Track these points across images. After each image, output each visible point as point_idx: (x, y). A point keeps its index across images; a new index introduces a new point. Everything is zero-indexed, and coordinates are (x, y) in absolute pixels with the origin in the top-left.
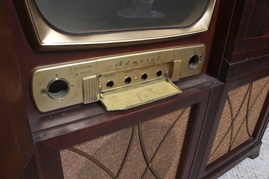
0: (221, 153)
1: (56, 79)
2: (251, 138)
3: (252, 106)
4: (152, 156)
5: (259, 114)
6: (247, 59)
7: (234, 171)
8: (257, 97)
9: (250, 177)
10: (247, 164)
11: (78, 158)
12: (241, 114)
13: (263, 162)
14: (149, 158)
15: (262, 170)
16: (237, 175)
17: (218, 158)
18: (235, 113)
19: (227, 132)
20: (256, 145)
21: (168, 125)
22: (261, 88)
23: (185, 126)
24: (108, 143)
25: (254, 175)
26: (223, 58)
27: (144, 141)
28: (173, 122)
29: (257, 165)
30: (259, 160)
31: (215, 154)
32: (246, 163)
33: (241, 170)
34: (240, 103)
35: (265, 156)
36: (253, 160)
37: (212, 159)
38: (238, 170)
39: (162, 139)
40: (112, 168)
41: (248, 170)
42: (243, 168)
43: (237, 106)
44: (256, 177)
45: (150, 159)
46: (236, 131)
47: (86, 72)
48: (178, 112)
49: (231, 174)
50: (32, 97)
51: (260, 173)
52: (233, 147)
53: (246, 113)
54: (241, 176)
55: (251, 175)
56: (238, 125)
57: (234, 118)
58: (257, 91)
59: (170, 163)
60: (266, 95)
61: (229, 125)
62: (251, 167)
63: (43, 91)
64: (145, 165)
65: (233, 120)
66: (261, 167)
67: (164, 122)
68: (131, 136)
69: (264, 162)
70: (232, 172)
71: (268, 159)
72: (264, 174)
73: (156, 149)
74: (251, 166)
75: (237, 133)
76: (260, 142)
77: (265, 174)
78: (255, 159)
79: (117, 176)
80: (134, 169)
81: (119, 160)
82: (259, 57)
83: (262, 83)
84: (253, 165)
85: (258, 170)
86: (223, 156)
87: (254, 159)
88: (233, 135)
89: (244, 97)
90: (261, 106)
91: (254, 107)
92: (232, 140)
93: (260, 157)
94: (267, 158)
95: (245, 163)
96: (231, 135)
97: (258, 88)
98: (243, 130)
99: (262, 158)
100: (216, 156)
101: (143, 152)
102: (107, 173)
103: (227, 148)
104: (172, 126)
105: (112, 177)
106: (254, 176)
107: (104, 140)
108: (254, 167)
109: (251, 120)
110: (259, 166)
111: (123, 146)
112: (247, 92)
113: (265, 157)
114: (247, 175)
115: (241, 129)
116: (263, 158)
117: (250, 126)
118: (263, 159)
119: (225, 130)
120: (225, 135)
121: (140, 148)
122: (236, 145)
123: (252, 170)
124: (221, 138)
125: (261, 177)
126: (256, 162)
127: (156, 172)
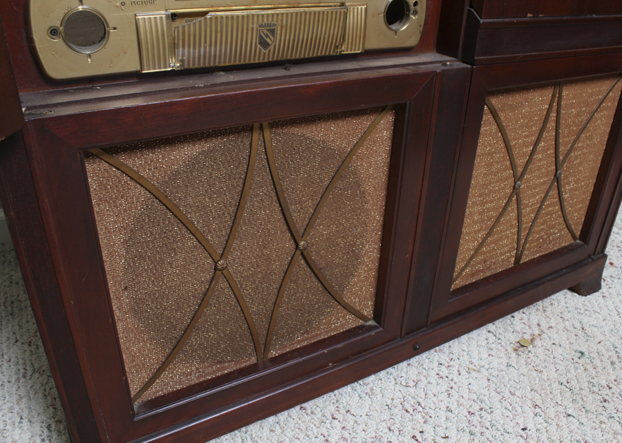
0: (494, 263)
1: (80, 8)
2: (578, 241)
3: (569, 151)
4: (305, 223)
5: (594, 181)
6: (529, 15)
7: (532, 317)
8: (581, 132)
9: (569, 329)
10: (568, 305)
11: (129, 189)
12: (539, 168)
13: (606, 301)
14: (300, 226)
15: (600, 316)
16: (538, 325)
17: (488, 274)
18: (521, 162)
19: (505, 208)
20: (590, 260)
21: (338, 151)
22: (589, 109)
23: (384, 163)
24: (193, 163)
25: (578, 326)
26: (467, 8)
27: (281, 177)
28: (352, 146)
29: (590, 306)
30: (597, 298)
31: (480, 263)
32: (566, 303)
33: (550, 316)
34: (532, 135)
35: (614, 290)
36: (584, 297)
37: (472, 275)
38: (543, 315)
39: (326, 183)
40: (210, 232)
41: (566, 316)
42: (557, 311)
43: (524, 142)
44: (583, 329)
45: (302, 231)
46: (531, 212)
47: (144, 3)
48: (360, 123)
49: (526, 322)
50: (30, 40)
51: (595, 323)
52: (527, 256)
53: (554, 168)
54: (547, 327)
55: (573, 325)
56: (535, 196)
57: (519, 174)
58: (578, 115)
59: (357, 257)
60: (608, 131)
61: (509, 191)
62: (575, 311)
63: (54, 32)
64: (290, 244)
65: (518, 178)
66: (599, 311)
67: (328, 141)
68: (247, 158)
69: (609, 303)
70: (528, 319)
71: (620, 297)
72: (603, 323)
73: (314, 207)
74: (576, 309)
75: (536, 217)
76: (601, 255)
77: (606, 325)
78: (588, 296)
79: (222, 254)
80: (264, 247)
81: (224, 214)
82: (565, 18)
83: (592, 95)
84: (581, 307)
85: (590, 316)
86: (501, 272)
87: (586, 296)
88: (524, 220)
89: (542, 122)
90: (597, 159)
91: (576, 158)
92: (523, 234)
93: (603, 293)
94: (619, 295)
95: (563, 302)
96: (519, 218)
97: (581, 107)
98: (552, 215)
99: (606, 294)
100: (480, 267)
101: (281, 205)
102: (199, 242)
103: (510, 252)
104: (349, 154)
105: (210, 256)
106: (579, 328)
107: (185, 154)
108: (582, 311)
109: (571, 190)
110: (594, 309)
111: (230, 179)
112: (549, 111)
113: (615, 293)
114: (563, 325)
115: (544, 209)
116: (610, 294)
117: (571, 207)
118: (607, 296)
119: (499, 199)
120: (501, 215)
121: (273, 194)
122: (537, 252)
123: (575, 316)
124: (489, 220)
125: (596, 329)
126: (589, 301)
127: (321, 269)
